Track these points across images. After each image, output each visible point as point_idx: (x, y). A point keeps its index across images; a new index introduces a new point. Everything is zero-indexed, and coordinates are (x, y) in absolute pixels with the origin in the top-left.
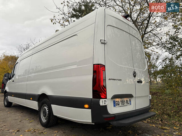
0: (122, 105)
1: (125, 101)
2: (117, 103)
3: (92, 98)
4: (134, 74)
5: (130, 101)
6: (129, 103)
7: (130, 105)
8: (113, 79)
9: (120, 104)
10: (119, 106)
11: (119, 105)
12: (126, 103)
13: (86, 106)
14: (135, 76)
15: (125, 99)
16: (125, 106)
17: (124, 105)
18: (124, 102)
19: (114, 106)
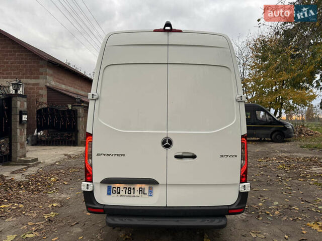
2: (115, 190)
4: (165, 142)
5: (151, 190)
6: (147, 192)
7: (150, 197)
8: (105, 155)
9: (122, 193)
11: (119, 193)
14: (166, 147)
16: (135, 196)
18: (132, 191)
19: (109, 194)
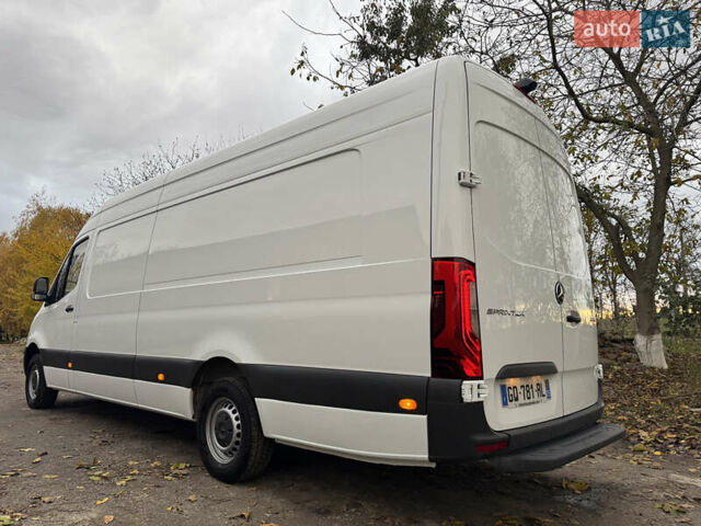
0: (527, 401)
1: (535, 387)
2: (511, 392)
3: (429, 375)
4: (559, 292)
5: (548, 388)
6: (545, 392)
7: (549, 402)
8: (499, 312)
9: (521, 397)
10: (517, 403)
11: (517, 399)
12: (536, 393)
13: (408, 404)
14: (560, 300)
15: (535, 380)
16: (534, 403)
17: (531, 400)
18: (531, 390)
19: (505, 404)
